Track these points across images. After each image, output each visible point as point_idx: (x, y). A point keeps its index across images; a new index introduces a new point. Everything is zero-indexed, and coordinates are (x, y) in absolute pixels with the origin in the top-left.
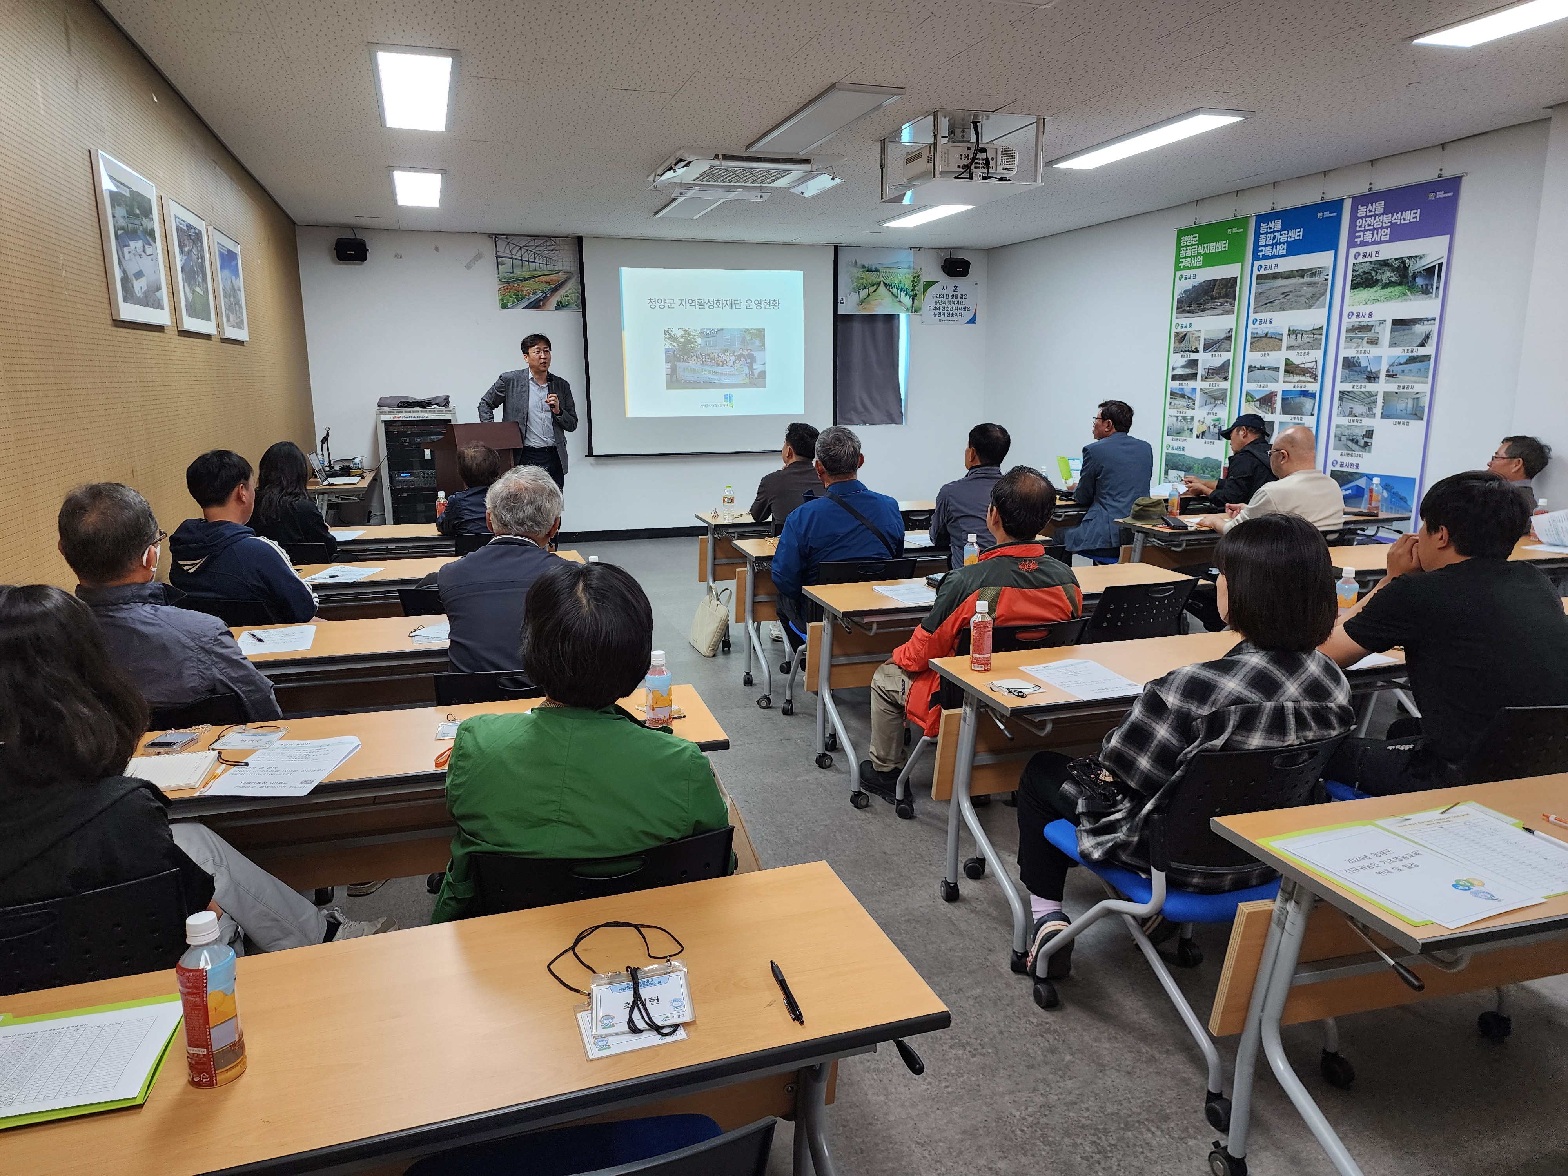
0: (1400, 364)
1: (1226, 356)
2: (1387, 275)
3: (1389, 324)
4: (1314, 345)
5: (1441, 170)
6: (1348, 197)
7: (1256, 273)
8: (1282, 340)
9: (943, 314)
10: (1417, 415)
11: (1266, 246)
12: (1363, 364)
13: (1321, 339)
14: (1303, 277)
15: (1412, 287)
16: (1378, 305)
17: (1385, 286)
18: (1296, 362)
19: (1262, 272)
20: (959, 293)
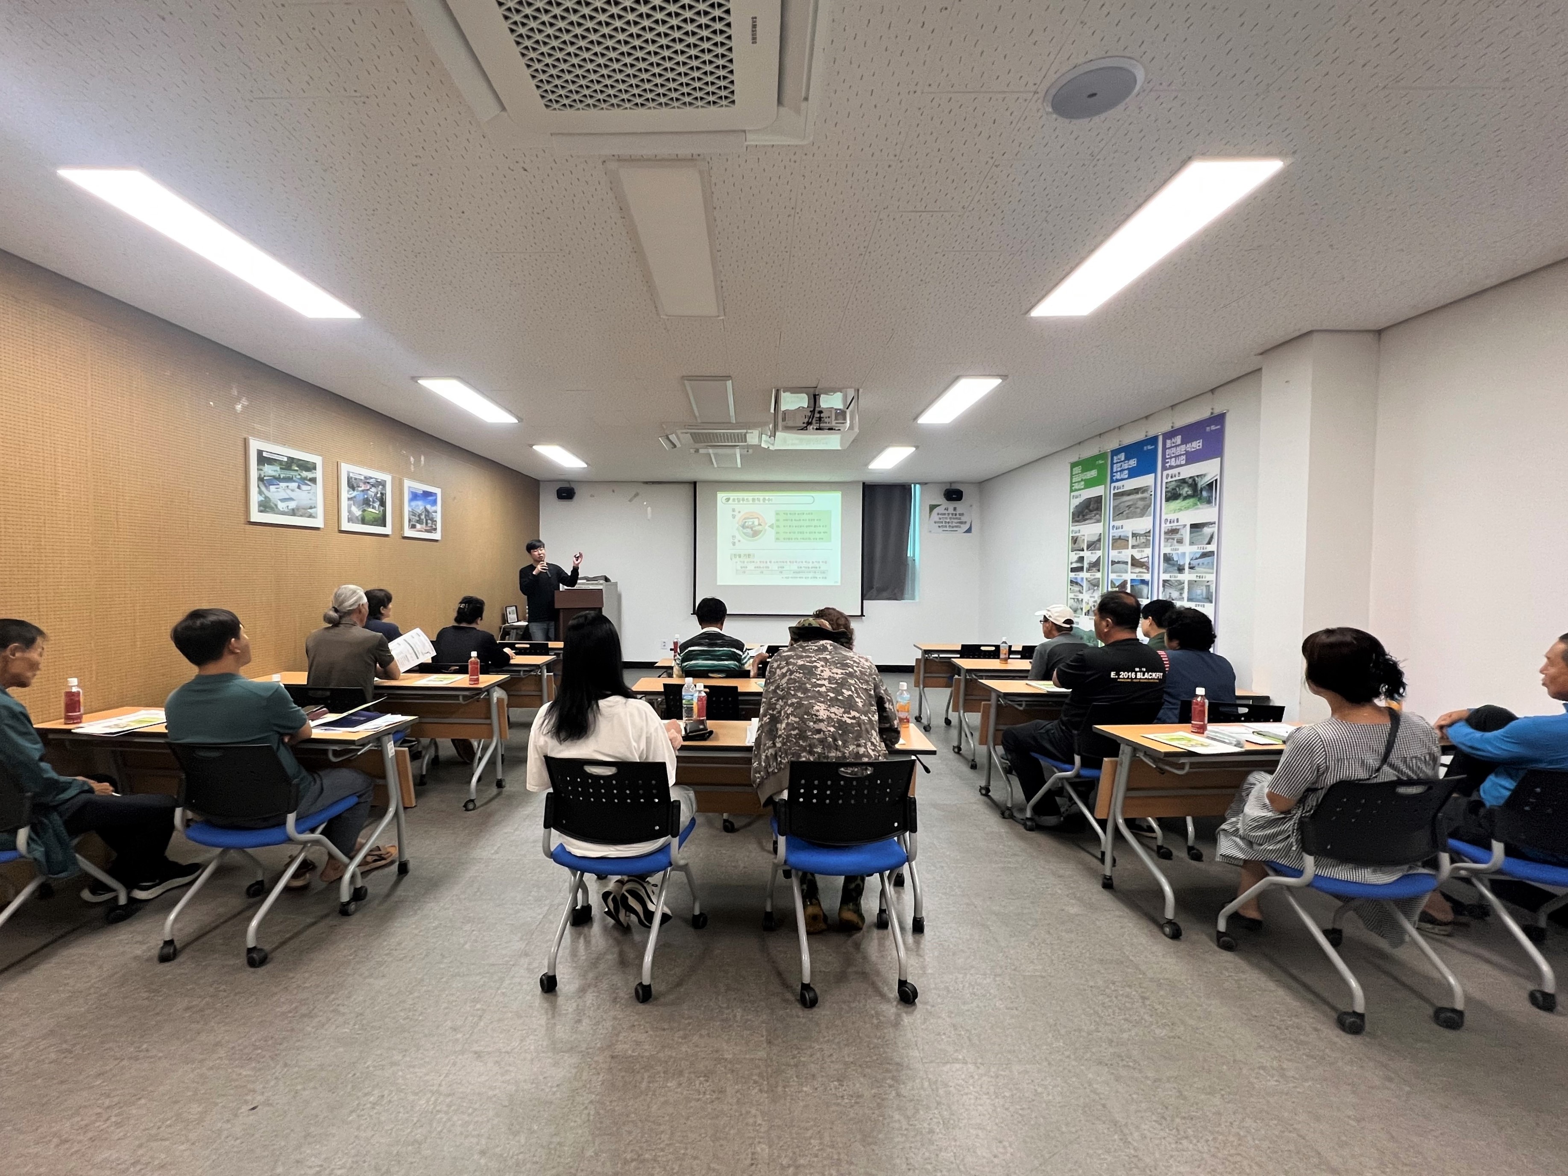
0: (1197, 559)
1: (1099, 553)
2: (1186, 490)
3: (1188, 527)
5: (1212, 409)
6: (1161, 433)
7: (1112, 492)
8: (1129, 541)
9: (946, 526)
10: (1208, 599)
11: (1117, 472)
12: (1175, 559)
13: (1151, 540)
14: (1137, 493)
15: (1200, 499)
16: (1181, 513)
17: (1186, 498)
18: (1137, 558)
19: (1116, 491)
20: (957, 512)
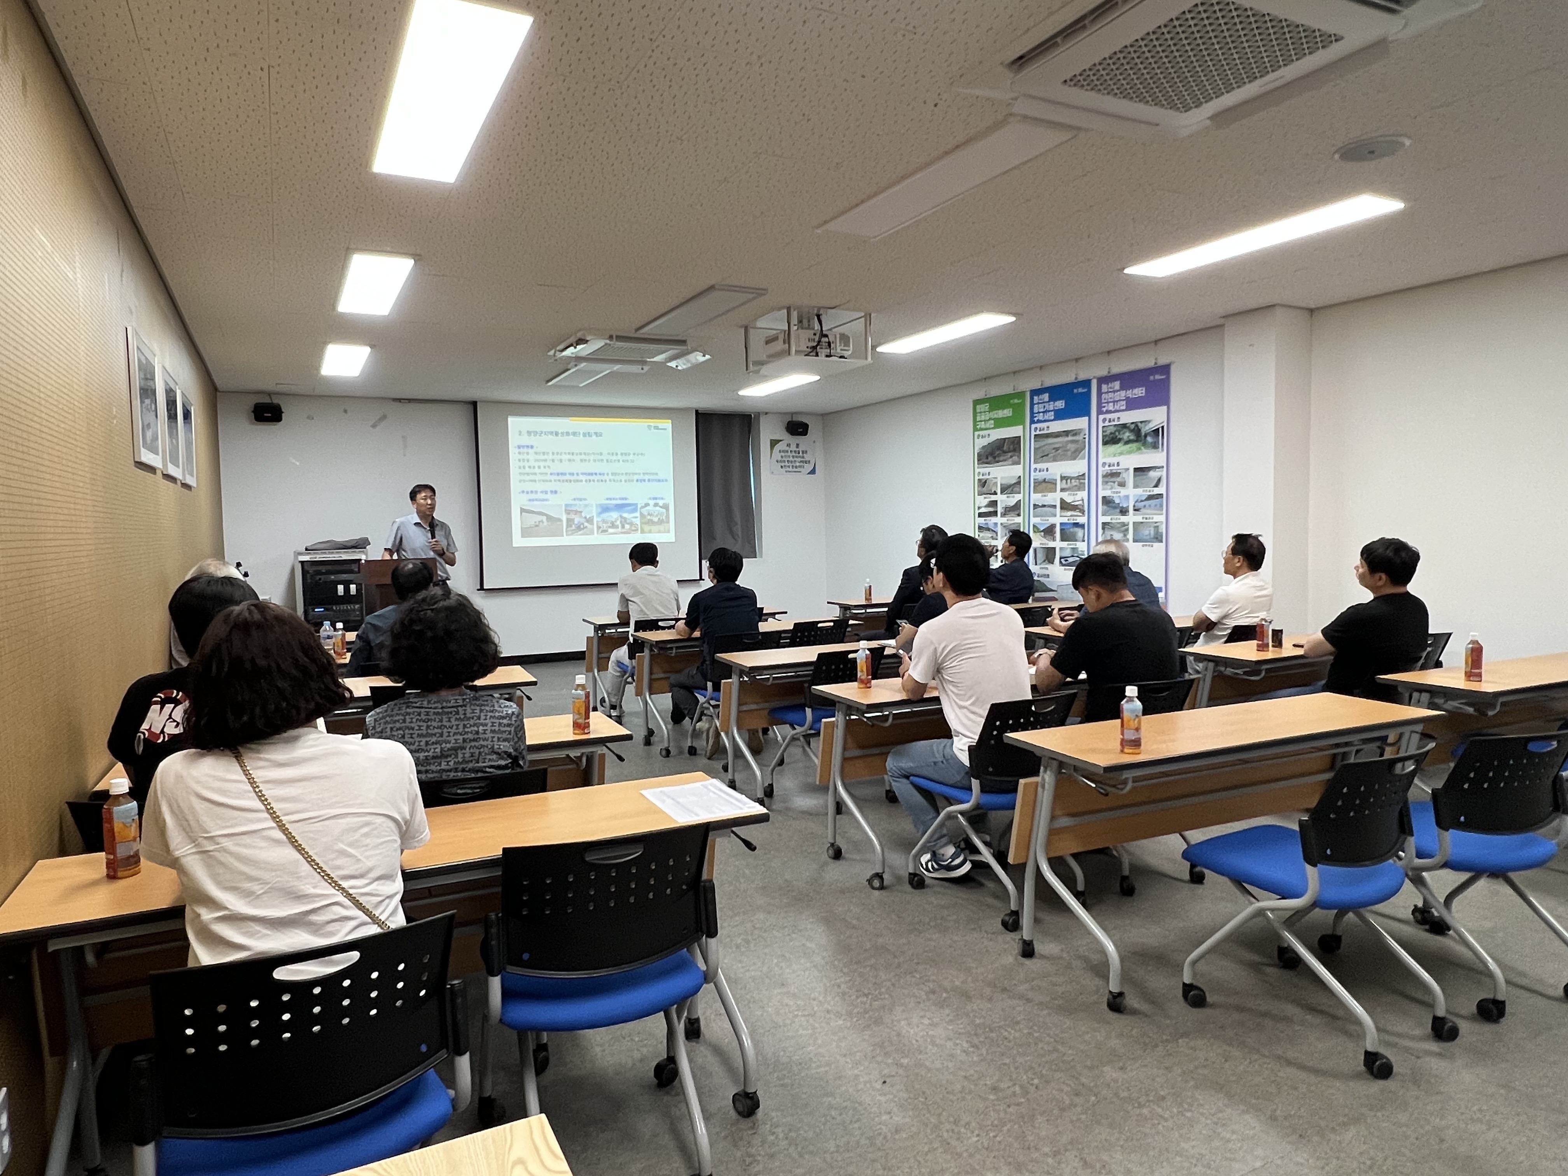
0: (1142, 501)
2: (1127, 435)
3: (1132, 471)
4: (1080, 488)
5: (1156, 359)
6: (1094, 377)
7: (1033, 433)
8: (1056, 484)
9: (789, 467)
10: (1158, 538)
11: (1039, 413)
12: (1117, 501)
13: (1084, 483)
14: (1067, 436)
15: (1145, 444)
16: (1122, 457)
17: (1127, 443)
18: (1068, 501)
19: (1038, 432)
20: (800, 449)
